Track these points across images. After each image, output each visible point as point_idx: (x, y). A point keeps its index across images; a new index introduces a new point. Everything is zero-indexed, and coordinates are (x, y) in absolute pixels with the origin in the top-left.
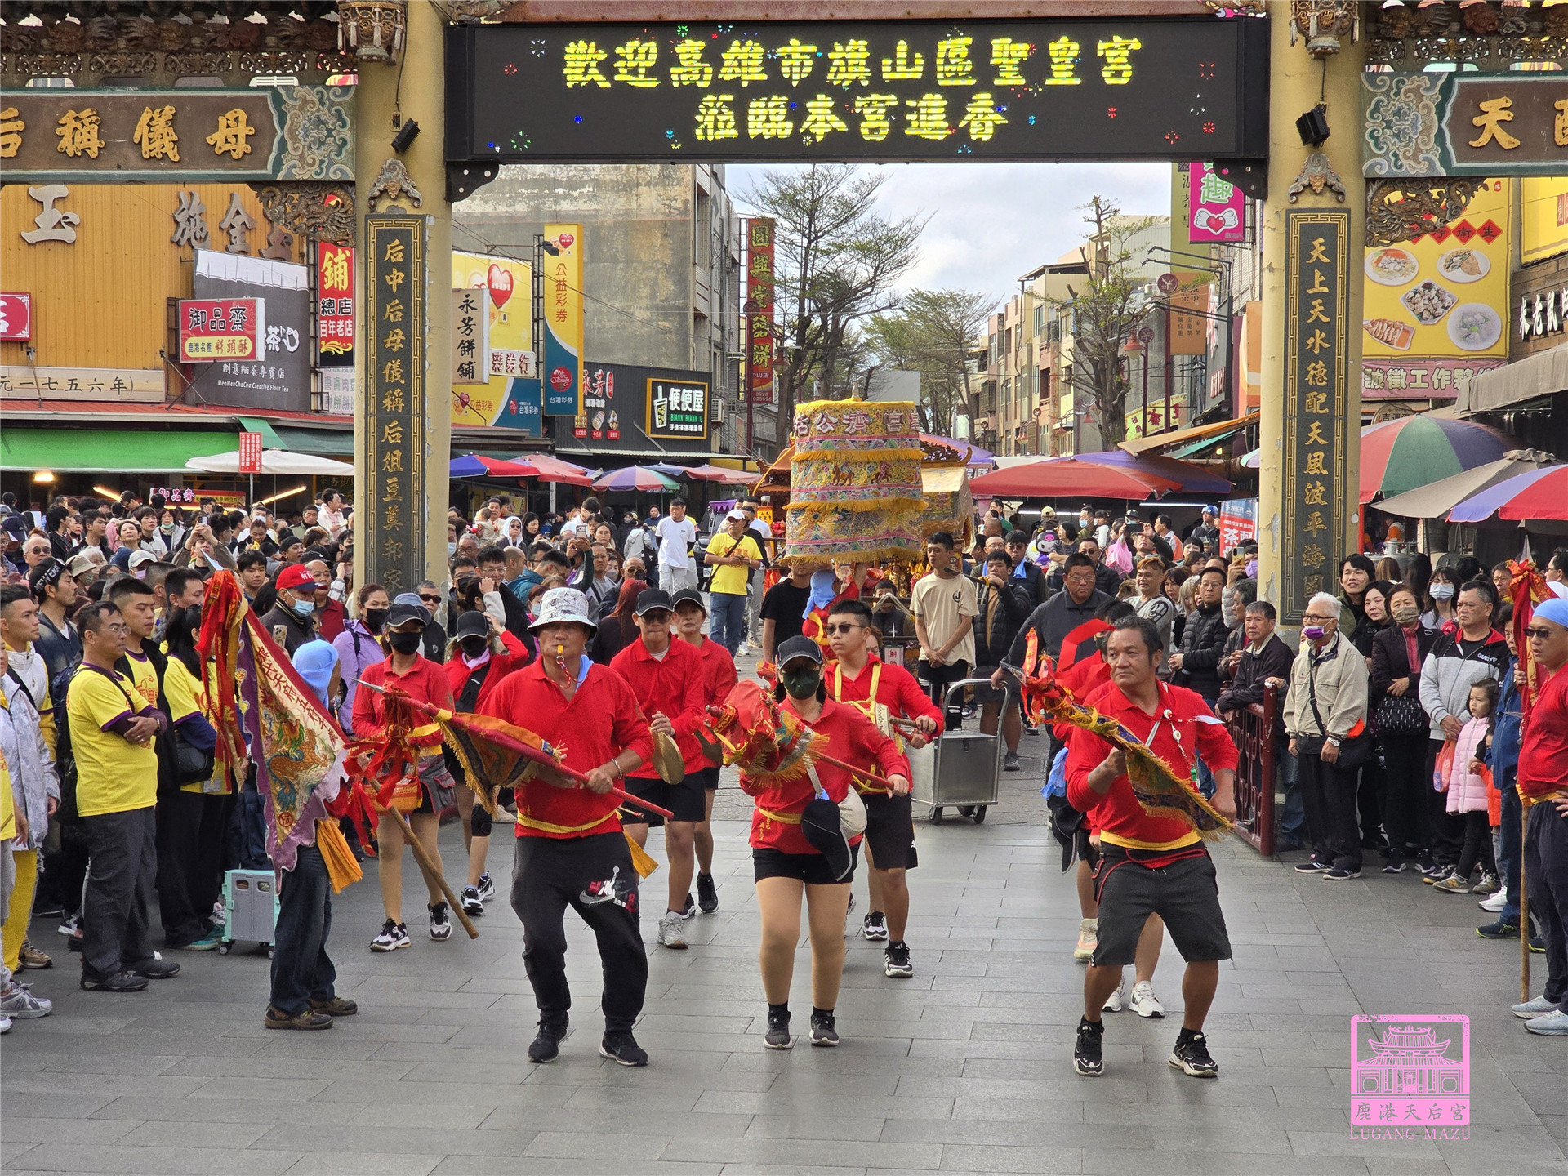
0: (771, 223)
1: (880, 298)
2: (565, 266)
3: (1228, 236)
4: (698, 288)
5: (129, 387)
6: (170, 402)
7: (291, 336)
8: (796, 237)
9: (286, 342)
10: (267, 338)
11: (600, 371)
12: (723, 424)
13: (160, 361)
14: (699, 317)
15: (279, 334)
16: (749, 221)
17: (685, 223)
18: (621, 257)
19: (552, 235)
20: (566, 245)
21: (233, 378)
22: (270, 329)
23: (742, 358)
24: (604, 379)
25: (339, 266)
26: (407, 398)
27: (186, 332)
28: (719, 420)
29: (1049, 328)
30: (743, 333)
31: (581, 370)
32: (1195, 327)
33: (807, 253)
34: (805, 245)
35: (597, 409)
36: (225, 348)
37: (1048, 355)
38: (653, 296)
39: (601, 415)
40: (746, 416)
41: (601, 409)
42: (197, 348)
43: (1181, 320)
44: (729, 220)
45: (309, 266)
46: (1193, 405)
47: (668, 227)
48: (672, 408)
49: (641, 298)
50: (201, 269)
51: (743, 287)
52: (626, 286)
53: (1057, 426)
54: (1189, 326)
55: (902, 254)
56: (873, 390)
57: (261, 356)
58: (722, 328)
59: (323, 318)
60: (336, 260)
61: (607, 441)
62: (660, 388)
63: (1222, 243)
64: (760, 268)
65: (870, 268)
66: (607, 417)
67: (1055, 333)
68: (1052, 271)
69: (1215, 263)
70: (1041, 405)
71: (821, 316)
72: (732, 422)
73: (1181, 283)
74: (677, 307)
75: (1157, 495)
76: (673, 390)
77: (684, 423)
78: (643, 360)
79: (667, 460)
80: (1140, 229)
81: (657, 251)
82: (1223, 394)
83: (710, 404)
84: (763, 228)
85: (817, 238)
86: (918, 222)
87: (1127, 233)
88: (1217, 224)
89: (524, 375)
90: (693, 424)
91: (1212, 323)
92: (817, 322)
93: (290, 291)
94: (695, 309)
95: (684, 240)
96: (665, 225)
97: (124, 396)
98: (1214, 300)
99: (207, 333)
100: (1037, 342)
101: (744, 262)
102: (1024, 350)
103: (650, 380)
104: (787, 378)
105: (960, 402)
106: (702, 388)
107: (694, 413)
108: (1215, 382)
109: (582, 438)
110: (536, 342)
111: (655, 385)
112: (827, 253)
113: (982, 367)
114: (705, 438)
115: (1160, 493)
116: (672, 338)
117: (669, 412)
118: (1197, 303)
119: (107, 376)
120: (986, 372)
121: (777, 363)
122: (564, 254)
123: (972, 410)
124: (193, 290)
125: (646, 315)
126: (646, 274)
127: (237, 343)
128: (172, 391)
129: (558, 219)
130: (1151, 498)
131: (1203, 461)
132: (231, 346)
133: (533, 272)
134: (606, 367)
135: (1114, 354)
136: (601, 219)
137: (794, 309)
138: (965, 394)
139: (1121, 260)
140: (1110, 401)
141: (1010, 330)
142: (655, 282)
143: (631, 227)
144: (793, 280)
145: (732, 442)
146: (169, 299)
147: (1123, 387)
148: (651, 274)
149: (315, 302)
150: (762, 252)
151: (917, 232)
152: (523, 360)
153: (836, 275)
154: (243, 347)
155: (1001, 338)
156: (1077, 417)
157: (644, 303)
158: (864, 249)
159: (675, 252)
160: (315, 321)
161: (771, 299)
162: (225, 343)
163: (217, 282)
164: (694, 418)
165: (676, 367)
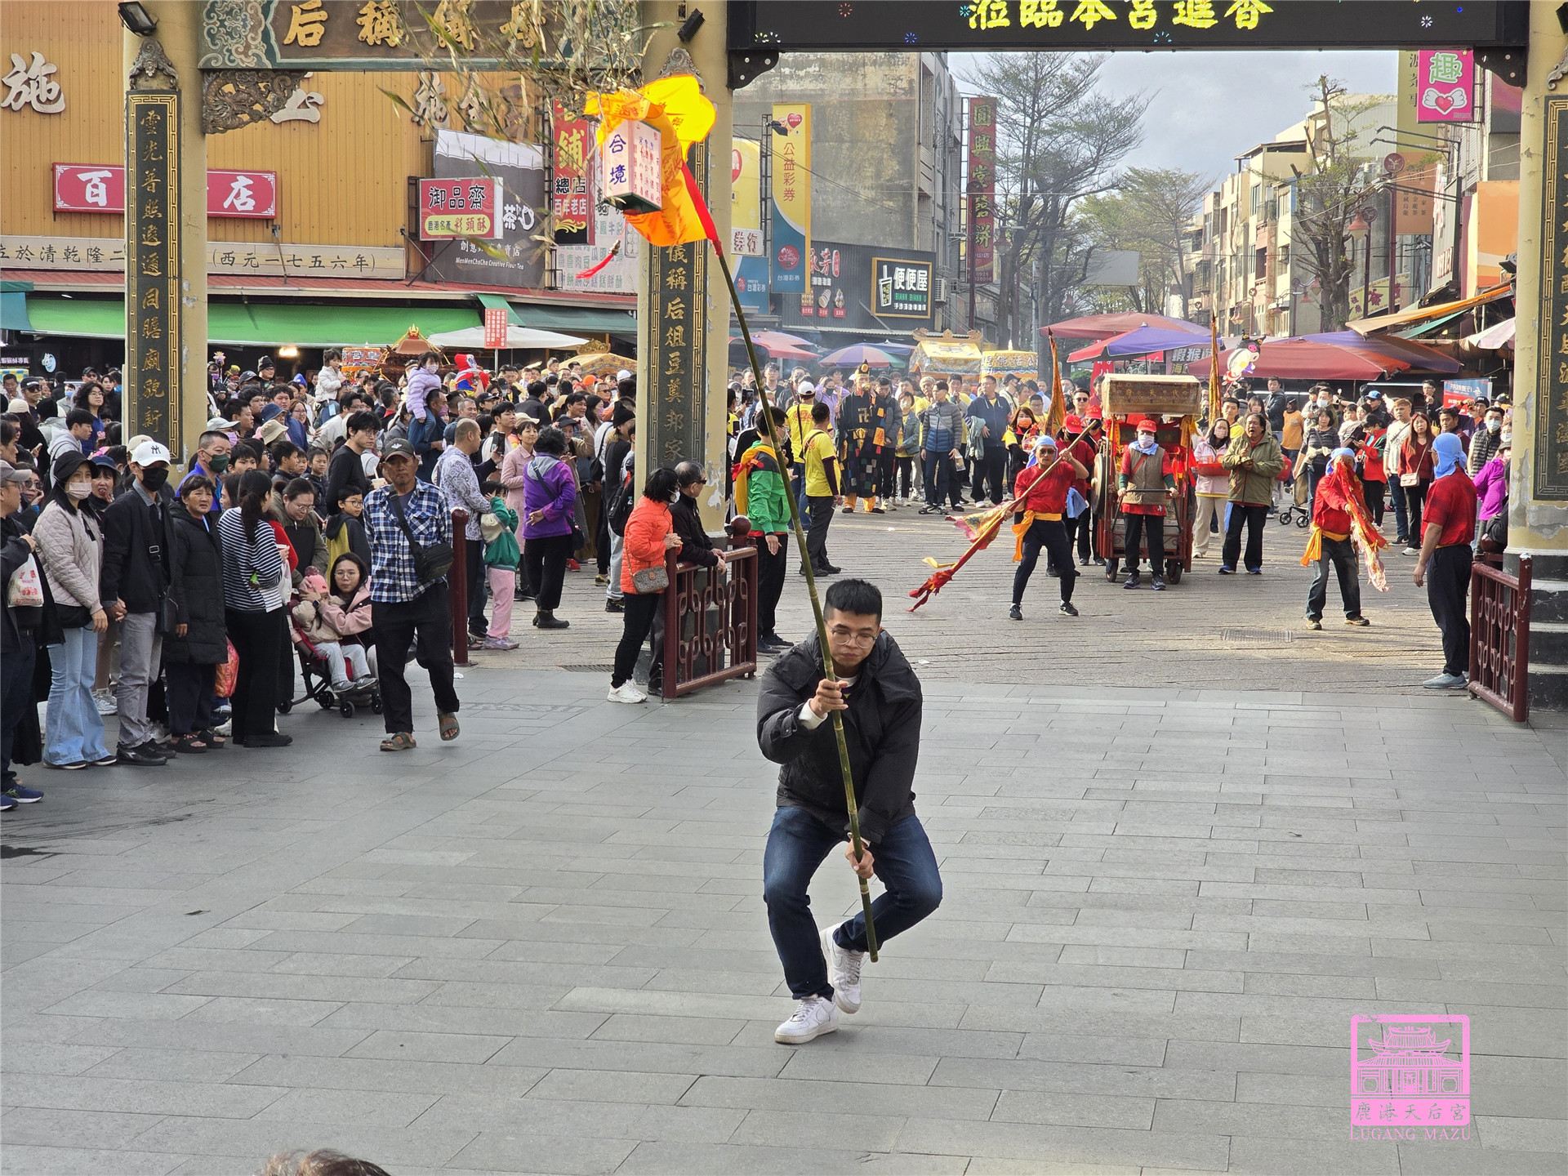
0: (993, 104)
1: (1102, 178)
2: (794, 145)
3: (1457, 116)
4: (923, 168)
5: (371, 264)
6: (411, 279)
7: (527, 214)
8: (1019, 117)
9: (522, 220)
10: (503, 217)
11: (826, 250)
12: (946, 303)
13: (401, 239)
14: (923, 197)
15: (515, 212)
16: (971, 100)
17: (910, 103)
18: (847, 137)
19: (780, 114)
20: (794, 125)
21: (470, 256)
22: (507, 208)
23: (963, 238)
24: (830, 257)
25: (574, 145)
26: (689, 277)
27: (426, 210)
28: (942, 299)
29: (1266, 208)
30: (964, 213)
31: (809, 250)
32: (1420, 208)
33: (1030, 133)
34: (1028, 124)
35: (824, 287)
36: (464, 226)
37: (1265, 233)
38: (878, 175)
39: (828, 293)
40: (967, 296)
41: (827, 287)
42: (436, 227)
43: (1406, 199)
44: (953, 98)
45: (544, 145)
46: (1416, 284)
47: (893, 108)
48: (898, 288)
49: (866, 177)
50: (440, 149)
51: (964, 167)
52: (851, 165)
53: (1273, 305)
54: (1415, 206)
55: (1126, 133)
56: (1092, 271)
57: (499, 234)
58: (944, 207)
59: (558, 197)
60: (571, 140)
61: (834, 320)
62: (885, 267)
63: (1447, 123)
64: (982, 148)
65: (1092, 148)
66: (833, 296)
67: (1272, 212)
68: (1269, 150)
69: (1441, 143)
70: (1257, 285)
71: (1043, 197)
72: (953, 302)
73: (1408, 162)
74: (902, 187)
75: (1387, 375)
76: (898, 269)
77: (909, 302)
78: (867, 240)
79: (893, 339)
80: (1366, 108)
81: (883, 130)
82: (1451, 273)
83: (934, 285)
84: (985, 107)
85: (1040, 117)
86: (1142, 101)
87: (1354, 113)
88: (1445, 103)
89: (752, 253)
90: (918, 303)
91: (1438, 203)
92: (1039, 202)
93: (525, 171)
94: (920, 189)
95: (910, 119)
96: (891, 105)
97: (367, 273)
98: (1441, 181)
99: (446, 212)
100: (1253, 221)
101: (965, 141)
102: (1239, 229)
103: (875, 260)
104: (1009, 258)
105: (1174, 282)
106: (926, 267)
107: (918, 292)
108: (1441, 263)
109: (808, 316)
110: (764, 220)
111: (880, 264)
112: (1049, 133)
113: (1196, 247)
114: (928, 317)
115: (1389, 373)
116: (896, 218)
117: (894, 291)
118: (1423, 183)
119: (350, 254)
120: (1200, 252)
121: (997, 244)
122: (792, 133)
123: (1186, 291)
124: (433, 170)
125: (871, 194)
126: (870, 154)
127: (476, 222)
128: (412, 269)
129: (784, 98)
130: (1382, 378)
131: (1432, 341)
132: (470, 225)
133: (761, 152)
134: (832, 246)
135: (1339, 233)
136: (827, 98)
137: (1016, 189)
138: (1179, 274)
139: (1347, 139)
140: (1334, 281)
141: (1225, 209)
142: (880, 161)
143: (855, 106)
144: (1015, 160)
145: (953, 320)
146: (410, 178)
147: (1347, 267)
148: (877, 154)
149: (550, 181)
150: (984, 132)
151: (1140, 111)
152: (751, 237)
153: (1058, 154)
154: (482, 225)
155: (1216, 216)
156: (1294, 298)
157: (869, 183)
158: (1086, 130)
159: (900, 131)
160: (550, 199)
161: (992, 179)
162: (464, 222)
163: (456, 161)
164: (918, 298)
165: (901, 247)
